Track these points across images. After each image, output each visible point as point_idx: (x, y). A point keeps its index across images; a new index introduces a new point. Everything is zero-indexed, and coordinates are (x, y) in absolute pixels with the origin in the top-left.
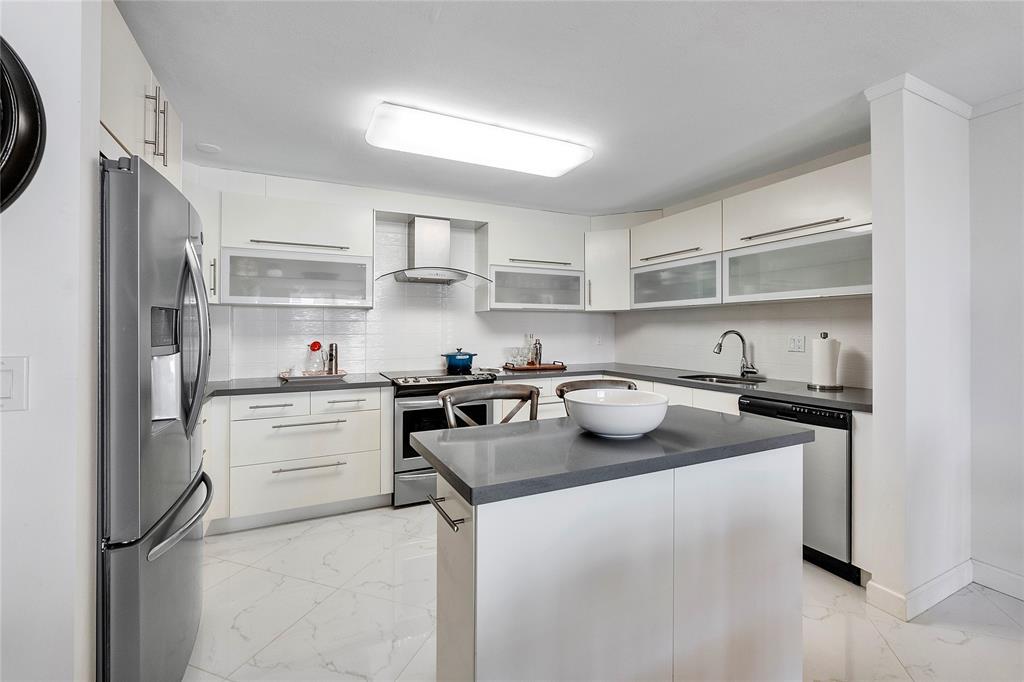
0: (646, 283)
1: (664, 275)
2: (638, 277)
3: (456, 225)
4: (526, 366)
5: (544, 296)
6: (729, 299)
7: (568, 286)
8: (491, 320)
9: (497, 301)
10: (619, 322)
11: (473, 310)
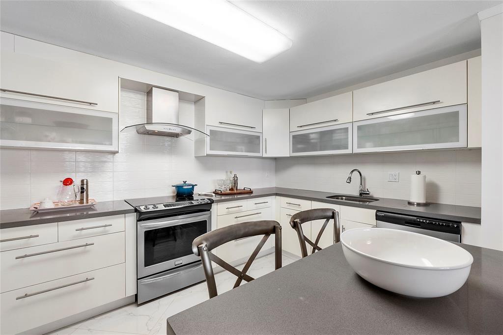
0: (300, 141)
1: (312, 136)
2: (294, 137)
3: (183, 97)
4: (228, 191)
5: (239, 147)
6: (357, 150)
7: (253, 141)
8: (206, 162)
9: (210, 150)
10: (279, 163)
11: (193, 155)
